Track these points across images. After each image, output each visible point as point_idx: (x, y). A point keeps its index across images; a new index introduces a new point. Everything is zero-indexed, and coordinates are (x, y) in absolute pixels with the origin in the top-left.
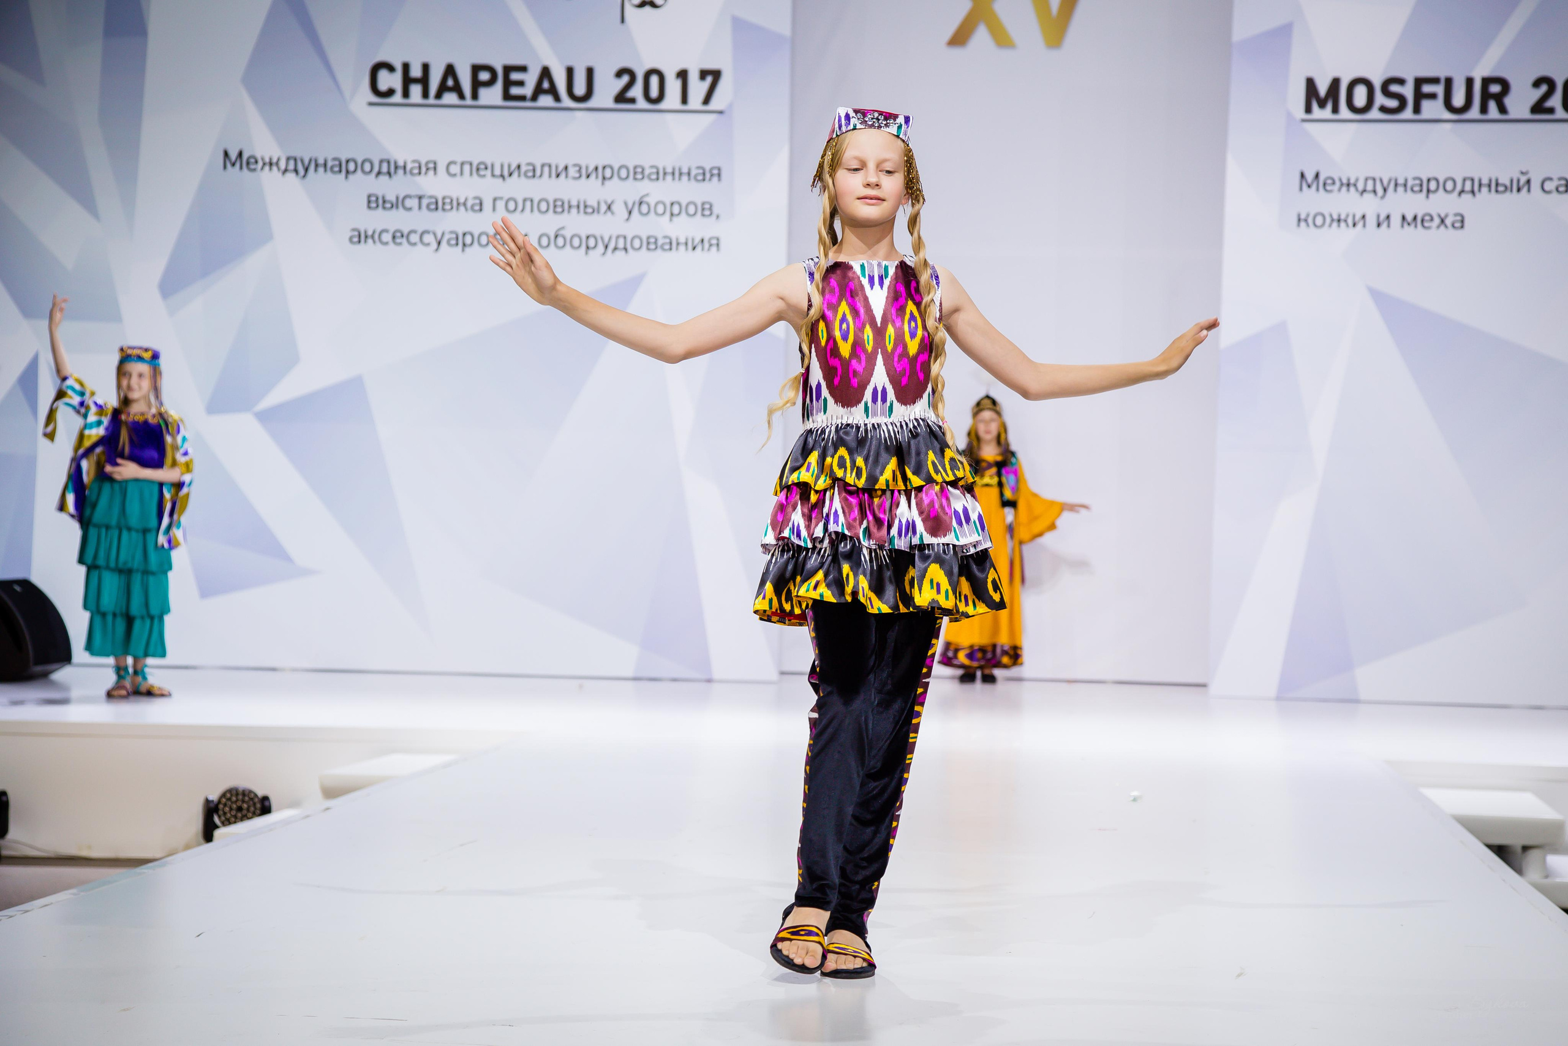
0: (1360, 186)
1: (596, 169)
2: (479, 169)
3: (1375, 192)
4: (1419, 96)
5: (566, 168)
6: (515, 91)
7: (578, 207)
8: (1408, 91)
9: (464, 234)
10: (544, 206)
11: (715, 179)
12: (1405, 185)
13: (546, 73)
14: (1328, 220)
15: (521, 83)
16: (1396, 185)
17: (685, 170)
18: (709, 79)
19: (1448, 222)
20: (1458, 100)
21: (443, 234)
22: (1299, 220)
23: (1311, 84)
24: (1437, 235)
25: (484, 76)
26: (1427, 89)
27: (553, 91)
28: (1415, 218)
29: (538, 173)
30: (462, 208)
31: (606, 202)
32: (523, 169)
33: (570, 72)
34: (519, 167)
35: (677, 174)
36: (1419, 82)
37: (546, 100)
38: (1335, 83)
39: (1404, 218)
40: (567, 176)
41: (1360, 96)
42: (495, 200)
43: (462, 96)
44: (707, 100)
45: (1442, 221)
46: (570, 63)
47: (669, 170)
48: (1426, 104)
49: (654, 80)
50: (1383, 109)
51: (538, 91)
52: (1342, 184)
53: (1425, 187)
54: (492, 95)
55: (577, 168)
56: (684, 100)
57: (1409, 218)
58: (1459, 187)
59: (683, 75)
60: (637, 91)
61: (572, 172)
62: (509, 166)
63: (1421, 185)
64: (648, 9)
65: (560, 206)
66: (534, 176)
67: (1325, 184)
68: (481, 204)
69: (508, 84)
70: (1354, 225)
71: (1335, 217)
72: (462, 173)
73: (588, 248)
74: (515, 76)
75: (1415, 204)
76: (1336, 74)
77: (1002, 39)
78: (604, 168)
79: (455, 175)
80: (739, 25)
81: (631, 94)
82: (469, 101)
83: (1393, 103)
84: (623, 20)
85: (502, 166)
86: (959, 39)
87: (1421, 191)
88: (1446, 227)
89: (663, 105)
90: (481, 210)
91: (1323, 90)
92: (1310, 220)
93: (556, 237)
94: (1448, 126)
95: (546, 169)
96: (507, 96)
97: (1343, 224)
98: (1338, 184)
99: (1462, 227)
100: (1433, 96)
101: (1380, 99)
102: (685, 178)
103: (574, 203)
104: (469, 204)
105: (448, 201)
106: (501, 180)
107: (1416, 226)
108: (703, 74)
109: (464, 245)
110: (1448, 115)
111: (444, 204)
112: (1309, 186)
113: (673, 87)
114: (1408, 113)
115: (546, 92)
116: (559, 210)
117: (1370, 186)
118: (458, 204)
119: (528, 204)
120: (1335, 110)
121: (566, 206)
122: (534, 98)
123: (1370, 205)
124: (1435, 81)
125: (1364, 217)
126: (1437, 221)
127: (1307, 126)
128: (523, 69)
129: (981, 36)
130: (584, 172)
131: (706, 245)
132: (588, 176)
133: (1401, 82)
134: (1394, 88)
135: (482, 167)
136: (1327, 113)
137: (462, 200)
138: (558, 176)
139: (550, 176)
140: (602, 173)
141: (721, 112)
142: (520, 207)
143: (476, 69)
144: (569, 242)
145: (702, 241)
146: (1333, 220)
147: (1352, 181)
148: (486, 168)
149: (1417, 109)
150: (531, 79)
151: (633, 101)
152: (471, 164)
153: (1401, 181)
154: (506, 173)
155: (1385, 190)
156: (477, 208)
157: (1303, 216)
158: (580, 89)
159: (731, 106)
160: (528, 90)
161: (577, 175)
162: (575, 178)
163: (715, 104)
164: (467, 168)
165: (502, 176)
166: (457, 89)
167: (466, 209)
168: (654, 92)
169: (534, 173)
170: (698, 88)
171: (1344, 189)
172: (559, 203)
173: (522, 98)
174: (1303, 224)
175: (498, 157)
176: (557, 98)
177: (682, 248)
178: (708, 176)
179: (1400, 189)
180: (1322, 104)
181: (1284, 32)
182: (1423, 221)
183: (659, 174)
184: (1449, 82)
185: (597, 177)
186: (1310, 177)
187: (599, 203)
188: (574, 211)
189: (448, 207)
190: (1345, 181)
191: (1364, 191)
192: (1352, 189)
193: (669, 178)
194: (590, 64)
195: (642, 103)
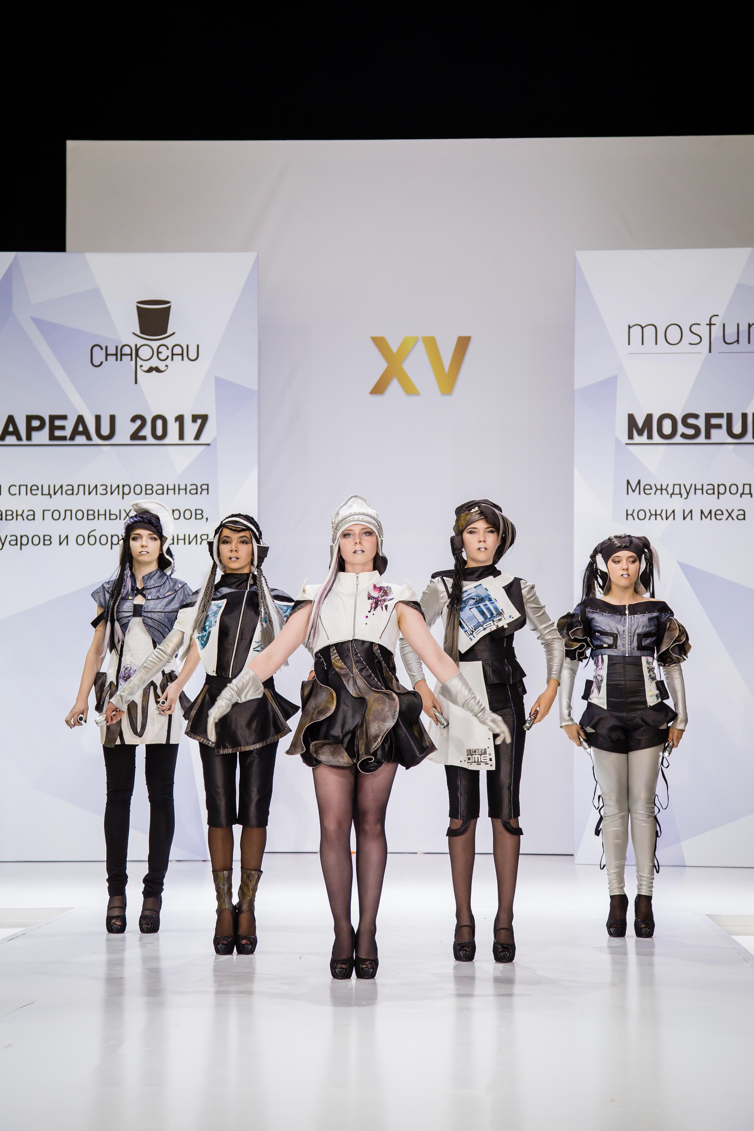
0: (670, 491)
1: (118, 486)
2: (32, 490)
3: (680, 494)
4: (709, 426)
5: (96, 486)
6: (58, 433)
7: (105, 515)
8: (701, 423)
9: (21, 537)
10: (80, 515)
11: (205, 492)
12: (702, 489)
13: (80, 419)
14: (648, 514)
15: (63, 428)
16: (695, 489)
17: (182, 487)
18: (199, 421)
19: (734, 515)
20: (737, 429)
21: (6, 536)
22: (627, 515)
23: (631, 418)
24: (726, 525)
25: (36, 423)
26: (714, 421)
27: (86, 433)
28: (710, 512)
29: (75, 492)
30: (20, 518)
31: (125, 510)
32: (65, 488)
33: (98, 418)
34: (61, 487)
35: (177, 489)
36: (709, 416)
37: (81, 439)
38: (649, 417)
39: (702, 512)
40: (96, 494)
41: (667, 427)
42: (44, 511)
43: (19, 438)
44: (197, 437)
45: (730, 515)
46: (98, 414)
47: (171, 487)
48: (714, 432)
49: (159, 423)
50: (684, 436)
51: (75, 433)
52: (657, 489)
53: (716, 490)
54: (41, 436)
55: (104, 487)
56: (181, 437)
57: (706, 513)
58: (740, 491)
59: (180, 419)
60: (147, 431)
61: (100, 490)
62: (54, 486)
63: (714, 489)
64: (154, 372)
65: (91, 515)
66: (73, 494)
67: (644, 489)
68: (34, 515)
69: (53, 428)
70: (667, 518)
71: (653, 513)
72: (20, 494)
73: (112, 544)
74: (58, 423)
75: (710, 503)
76: (650, 412)
77: (410, 389)
78: (123, 486)
79: (16, 494)
80: (220, 383)
81: (142, 434)
82: (25, 442)
83: (691, 432)
84: (136, 383)
85: (49, 486)
86: (379, 389)
87: (714, 493)
88: (733, 519)
89: (166, 441)
90: (34, 519)
91: (640, 424)
92: (635, 515)
93: (89, 537)
94: (731, 447)
95: (81, 488)
96: (52, 437)
97: (658, 517)
98: (654, 489)
99: (744, 519)
100: (719, 426)
101: (681, 429)
102: (182, 492)
103: (102, 512)
104: (25, 515)
105: (9, 513)
106: (49, 496)
107: (711, 519)
108: (195, 418)
109: (21, 544)
110: (730, 440)
111: (6, 515)
112: (634, 491)
113: (173, 428)
114: (702, 439)
115: (81, 433)
116: (91, 517)
117: (677, 491)
118: (17, 515)
119: (68, 513)
120: (650, 437)
121: (96, 515)
122: (72, 438)
123: (677, 504)
124: (720, 416)
125: (674, 511)
126: (726, 515)
127: (629, 447)
128: (64, 417)
129: (394, 387)
130: (109, 489)
131: (199, 540)
132: (112, 493)
133: (696, 416)
134: (691, 421)
135: (34, 488)
136: (644, 439)
137: (20, 513)
138: (90, 493)
139: (84, 494)
140: (123, 490)
141: (209, 444)
142: (62, 516)
143: (30, 419)
144: (98, 540)
145: (196, 536)
146: (652, 515)
147: (664, 487)
148: (38, 489)
149: (708, 436)
150: (69, 425)
151: (144, 438)
152: (27, 486)
153: (699, 486)
154: (52, 492)
155: (688, 493)
156: (32, 517)
157: (630, 512)
158: (105, 431)
159: (215, 439)
160: (68, 433)
161: (105, 492)
162: (101, 494)
163: (203, 440)
164: (23, 489)
165: (49, 494)
166: (16, 433)
167: (24, 520)
168: (159, 432)
169: (72, 491)
170: (191, 428)
171: (659, 492)
172: (91, 512)
173: (64, 438)
174: (630, 517)
175: (45, 481)
176: (89, 438)
177: (181, 542)
178: (199, 490)
179: (699, 492)
180: (640, 433)
181: (611, 382)
182: (715, 514)
183: (164, 490)
184: (730, 416)
185: (119, 494)
186: (634, 484)
187: (120, 511)
188: (102, 518)
189: (9, 517)
190: (659, 487)
191: (673, 494)
192: (664, 492)
193: (171, 492)
194: (112, 414)
195: (150, 440)
